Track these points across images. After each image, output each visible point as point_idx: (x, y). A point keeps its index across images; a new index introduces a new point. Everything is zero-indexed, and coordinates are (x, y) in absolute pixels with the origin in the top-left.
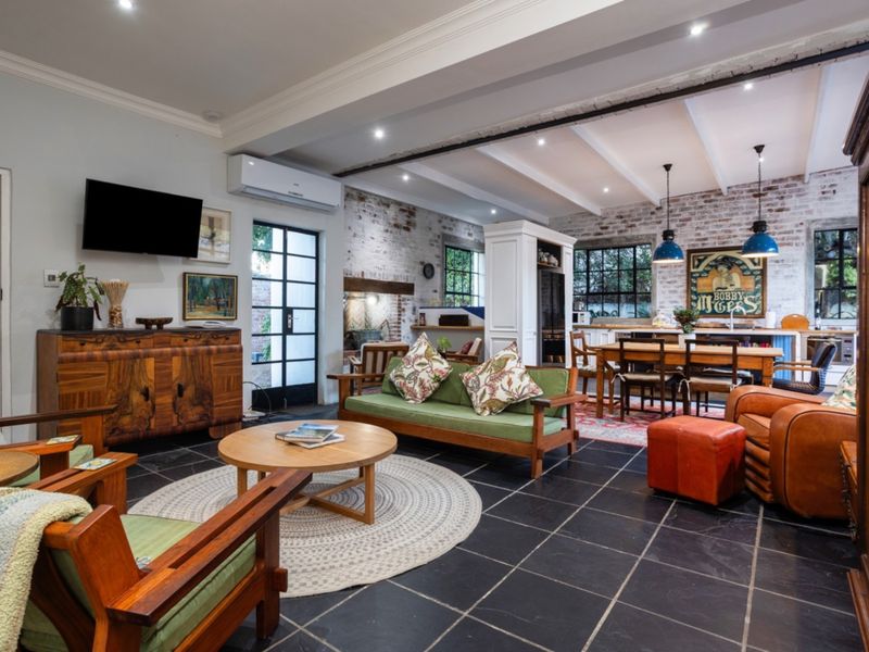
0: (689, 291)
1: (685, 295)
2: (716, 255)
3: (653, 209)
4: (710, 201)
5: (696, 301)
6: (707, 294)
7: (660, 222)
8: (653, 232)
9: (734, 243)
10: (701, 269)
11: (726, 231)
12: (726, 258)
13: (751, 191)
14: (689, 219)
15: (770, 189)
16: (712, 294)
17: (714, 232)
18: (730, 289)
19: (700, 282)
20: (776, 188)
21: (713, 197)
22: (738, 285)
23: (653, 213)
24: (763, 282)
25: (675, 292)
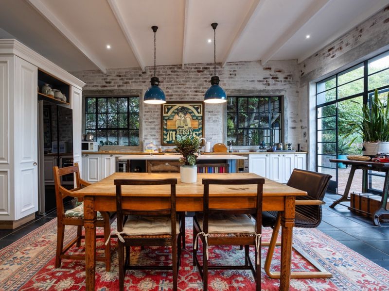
0: (162, 128)
1: (160, 130)
2: (178, 106)
3: (141, 73)
4: (174, 72)
5: (166, 135)
6: (173, 130)
7: (144, 82)
8: (140, 88)
9: (187, 99)
10: (169, 114)
11: (183, 91)
12: (183, 108)
13: (196, 68)
14: (162, 82)
15: (206, 68)
16: (175, 130)
17: (177, 91)
18: (186, 127)
19: (169, 123)
20: (209, 68)
21: (176, 69)
22: (190, 126)
23: (140, 75)
24: (203, 124)
25: (154, 128)
